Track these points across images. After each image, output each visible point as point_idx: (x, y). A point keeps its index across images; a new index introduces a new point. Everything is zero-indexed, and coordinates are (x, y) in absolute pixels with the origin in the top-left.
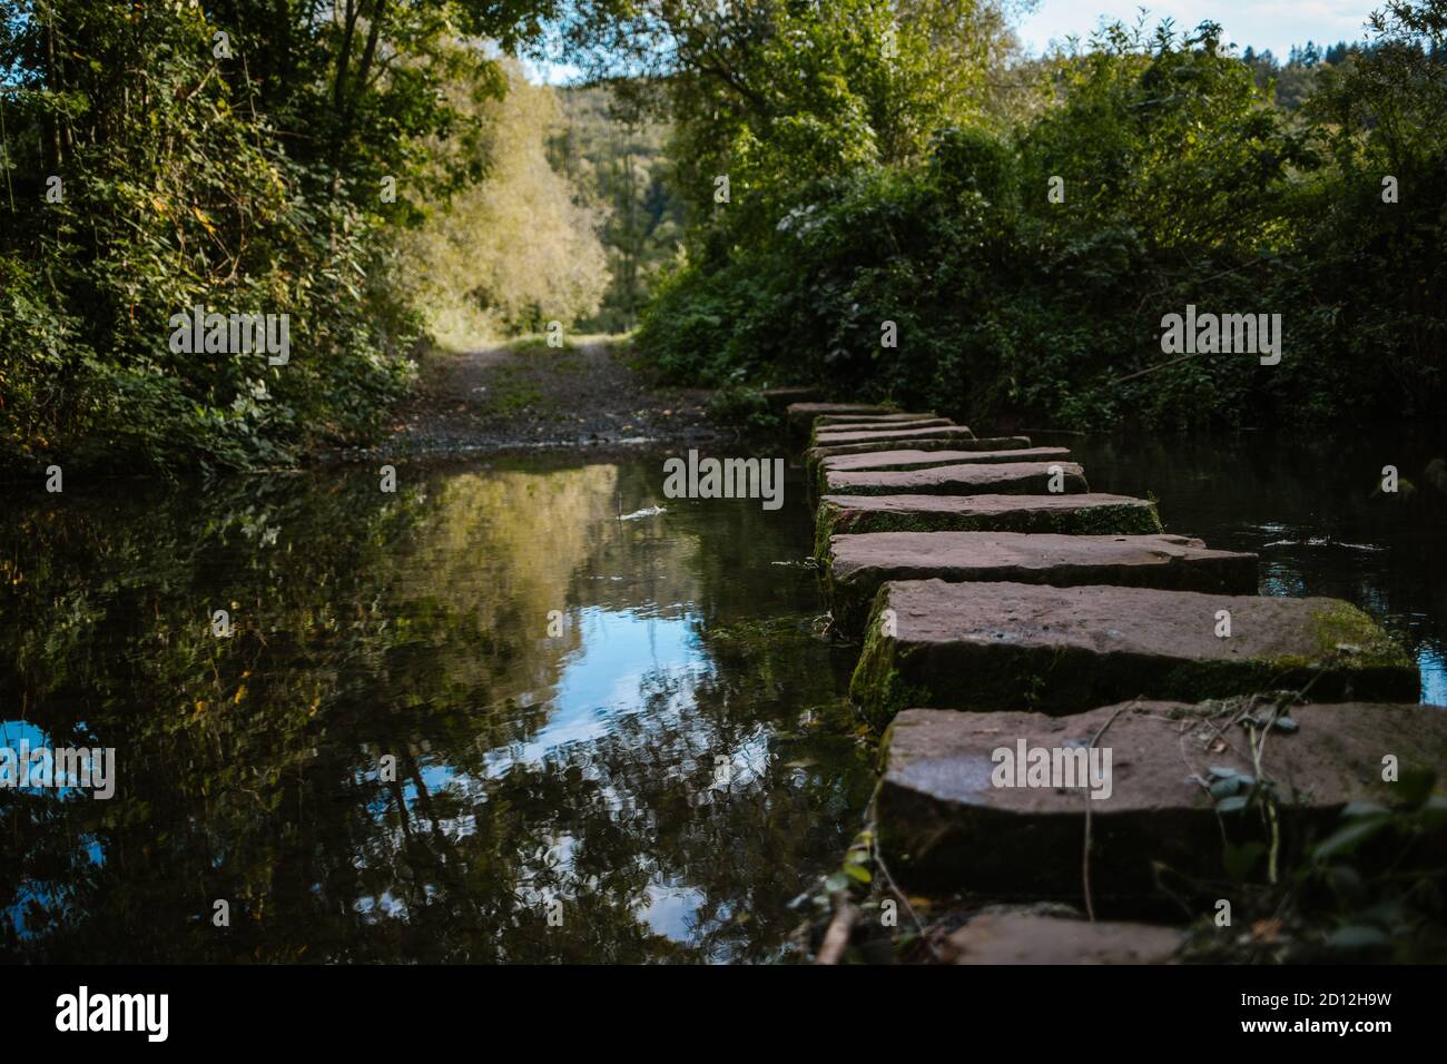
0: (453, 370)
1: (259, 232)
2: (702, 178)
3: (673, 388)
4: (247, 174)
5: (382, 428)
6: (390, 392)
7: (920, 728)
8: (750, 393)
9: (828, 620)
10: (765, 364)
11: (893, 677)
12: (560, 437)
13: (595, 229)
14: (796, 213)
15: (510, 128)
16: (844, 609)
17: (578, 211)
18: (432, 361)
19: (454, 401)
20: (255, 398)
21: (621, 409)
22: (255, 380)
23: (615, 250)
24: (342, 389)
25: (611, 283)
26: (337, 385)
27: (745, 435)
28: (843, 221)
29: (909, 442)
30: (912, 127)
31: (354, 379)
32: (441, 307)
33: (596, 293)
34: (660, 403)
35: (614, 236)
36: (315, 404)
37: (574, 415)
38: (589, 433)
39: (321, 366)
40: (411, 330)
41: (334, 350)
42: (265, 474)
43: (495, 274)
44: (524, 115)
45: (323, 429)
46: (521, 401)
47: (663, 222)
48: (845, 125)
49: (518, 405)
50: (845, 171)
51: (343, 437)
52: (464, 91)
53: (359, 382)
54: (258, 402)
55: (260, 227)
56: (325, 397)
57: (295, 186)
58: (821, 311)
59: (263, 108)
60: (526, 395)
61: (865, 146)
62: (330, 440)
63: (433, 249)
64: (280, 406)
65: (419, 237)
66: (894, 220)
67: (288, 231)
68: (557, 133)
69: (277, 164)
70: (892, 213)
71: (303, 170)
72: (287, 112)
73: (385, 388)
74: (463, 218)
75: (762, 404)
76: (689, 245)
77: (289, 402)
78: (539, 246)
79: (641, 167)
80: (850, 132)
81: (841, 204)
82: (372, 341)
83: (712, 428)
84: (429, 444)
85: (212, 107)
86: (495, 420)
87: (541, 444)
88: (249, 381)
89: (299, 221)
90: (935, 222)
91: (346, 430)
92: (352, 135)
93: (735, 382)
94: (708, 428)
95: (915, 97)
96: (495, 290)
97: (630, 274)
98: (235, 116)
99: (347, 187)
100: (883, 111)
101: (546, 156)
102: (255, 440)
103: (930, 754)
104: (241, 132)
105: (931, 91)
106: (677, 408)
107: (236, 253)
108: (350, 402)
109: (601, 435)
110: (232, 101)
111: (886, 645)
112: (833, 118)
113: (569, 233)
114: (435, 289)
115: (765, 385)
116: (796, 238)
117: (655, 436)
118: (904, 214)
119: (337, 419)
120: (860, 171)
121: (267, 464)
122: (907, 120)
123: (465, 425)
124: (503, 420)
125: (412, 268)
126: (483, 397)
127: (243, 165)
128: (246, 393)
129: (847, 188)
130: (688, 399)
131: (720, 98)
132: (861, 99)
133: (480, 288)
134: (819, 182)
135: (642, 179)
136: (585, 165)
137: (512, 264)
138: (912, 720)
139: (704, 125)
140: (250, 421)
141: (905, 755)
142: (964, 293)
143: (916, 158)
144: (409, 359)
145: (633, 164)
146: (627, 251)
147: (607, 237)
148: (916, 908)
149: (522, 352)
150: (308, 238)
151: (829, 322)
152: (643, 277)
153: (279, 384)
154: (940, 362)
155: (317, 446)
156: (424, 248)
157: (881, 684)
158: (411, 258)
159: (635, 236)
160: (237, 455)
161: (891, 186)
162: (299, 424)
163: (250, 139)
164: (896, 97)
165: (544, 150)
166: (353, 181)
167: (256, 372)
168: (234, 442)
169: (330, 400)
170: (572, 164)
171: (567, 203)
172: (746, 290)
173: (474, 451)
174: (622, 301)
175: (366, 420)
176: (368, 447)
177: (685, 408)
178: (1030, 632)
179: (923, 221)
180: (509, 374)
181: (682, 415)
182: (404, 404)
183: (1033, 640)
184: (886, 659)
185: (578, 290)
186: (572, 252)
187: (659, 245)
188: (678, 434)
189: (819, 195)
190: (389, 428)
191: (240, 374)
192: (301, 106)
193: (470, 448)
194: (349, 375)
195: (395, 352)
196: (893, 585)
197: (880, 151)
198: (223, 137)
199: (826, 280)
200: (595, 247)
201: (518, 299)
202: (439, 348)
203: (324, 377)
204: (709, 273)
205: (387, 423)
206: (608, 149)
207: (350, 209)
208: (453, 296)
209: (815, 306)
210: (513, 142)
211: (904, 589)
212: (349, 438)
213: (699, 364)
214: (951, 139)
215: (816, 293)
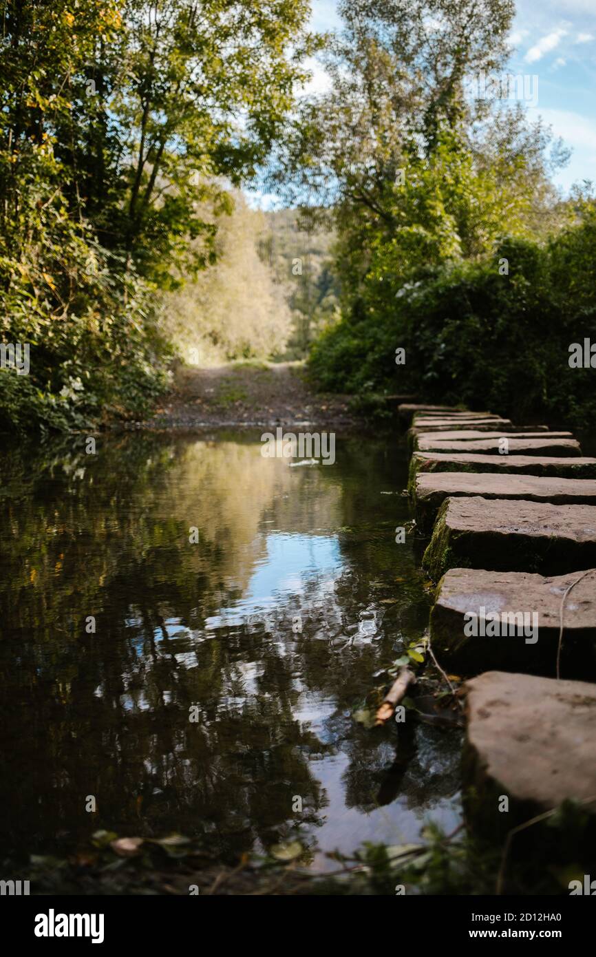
0: (194, 379)
1: (81, 290)
2: (352, 267)
3: (328, 394)
4: (75, 254)
5: (150, 411)
6: (155, 389)
7: (462, 578)
8: (376, 397)
9: (413, 524)
10: (386, 379)
11: (448, 551)
12: (257, 420)
13: (285, 298)
14: (408, 286)
15: (236, 235)
16: (422, 516)
17: (276, 287)
18: (182, 373)
19: (194, 397)
20: (74, 389)
21: (295, 405)
22: (75, 377)
23: (298, 313)
24: (127, 385)
25: (294, 332)
26: (124, 383)
27: (371, 422)
28: (437, 292)
29: (472, 427)
30: (483, 236)
31: (134, 381)
32: (189, 342)
33: (283, 338)
34: (320, 402)
35: (297, 304)
36: (110, 394)
37: (266, 407)
38: (275, 419)
39: (115, 372)
40: (169, 353)
41: (123, 363)
42: (78, 435)
43: (223, 323)
44: (244, 226)
45: (114, 409)
46: (235, 398)
47: (328, 295)
48: (441, 233)
49: (233, 401)
50: (440, 262)
51: (126, 415)
52: (208, 211)
53: (137, 383)
54: (76, 391)
55: (82, 286)
56: (115, 390)
57: (103, 262)
58: (422, 348)
59: (86, 215)
60: (237, 395)
61: (453, 247)
62: (118, 416)
63: (186, 307)
64: (89, 394)
65: (178, 299)
66: (470, 292)
67: (98, 289)
68: (265, 237)
69: (94, 250)
70: (469, 287)
71: (109, 254)
72: (101, 219)
73: (153, 387)
74: (205, 288)
75: (382, 403)
76: (343, 307)
77: (94, 392)
78: (250, 307)
79: (316, 263)
80: (445, 237)
81: (436, 282)
82: (146, 358)
83: (351, 418)
84: (177, 421)
85: (56, 213)
86: (218, 409)
87: (246, 424)
88: (71, 378)
89: (105, 284)
90: (495, 294)
91: (128, 411)
92: (139, 234)
93: (367, 389)
94: (348, 418)
95: (486, 218)
96: (223, 334)
97: (306, 327)
98: (70, 219)
99: (135, 264)
100: (465, 226)
101: (258, 252)
102: (73, 414)
103: (465, 592)
104: (72, 228)
105: (496, 214)
106: (330, 405)
107: (66, 301)
108: (131, 393)
109: (282, 420)
110: (68, 210)
111: (445, 532)
112: (434, 228)
113: (269, 300)
114: (186, 331)
115: (386, 391)
116: (407, 302)
117: (316, 421)
118: (476, 288)
119: (123, 404)
120: (449, 262)
121: (79, 428)
122: (480, 232)
123: (200, 411)
124: (224, 409)
125: (173, 317)
126: (211, 395)
127: (73, 249)
128: (69, 385)
129: (440, 272)
130: (337, 400)
131: (365, 216)
132: (452, 218)
133: (213, 332)
134: (424, 268)
135: (316, 270)
136: (281, 260)
137: (234, 318)
138: (458, 574)
139: (355, 233)
140: (71, 402)
141: (450, 592)
142: (513, 338)
143: (485, 255)
144: (168, 370)
145: (311, 260)
146: (305, 313)
147: (293, 303)
148: (452, 681)
149: (237, 369)
150: (110, 294)
151: (426, 354)
152: (314, 329)
153: (89, 380)
154: (495, 381)
155: (110, 419)
156: (180, 306)
157: (440, 556)
158: (172, 312)
159: (310, 303)
160: (61, 422)
161: (468, 271)
162: (99, 406)
163: (78, 233)
164: (473, 218)
165: (257, 248)
166: (139, 261)
167: (76, 373)
168: (60, 415)
169: (119, 392)
170: (273, 258)
171: (268, 283)
172: (376, 333)
173: (204, 427)
174: (300, 344)
175: (140, 405)
176: (141, 421)
177: (335, 405)
178: (535, 529)
179: (488, 293)
180: (228, 382)
181: (333, 409)
182: (164, 397)
183: (537, 532)
184: (444, 541)
185: (273, 335)
186: (271, 312)
187: (324, 310)
188: (330, 421)
189: (423, 276)
190: (154, 411)
191: (66, 374)
192: (109, 215)
193: (202, 424)
194: (131, 378)
195: (160, 366)
196: (451, 499)
197: (462, 250)
198: (62, 232)
199: (425, 329)
200: (284, 309)
201: (237, 339)
202: (186, 365)
203: (116, 378)
204: (353, 324)
205: (153, 408)
206: (296, 250)
207: (136, 278)
208: (197, 336)
209: (417, 344)
210: (237, 243)
211: (459, 502)
212: (129, 415)
213: (344, 379)
214: (507, 242)
215: (418, 337)
